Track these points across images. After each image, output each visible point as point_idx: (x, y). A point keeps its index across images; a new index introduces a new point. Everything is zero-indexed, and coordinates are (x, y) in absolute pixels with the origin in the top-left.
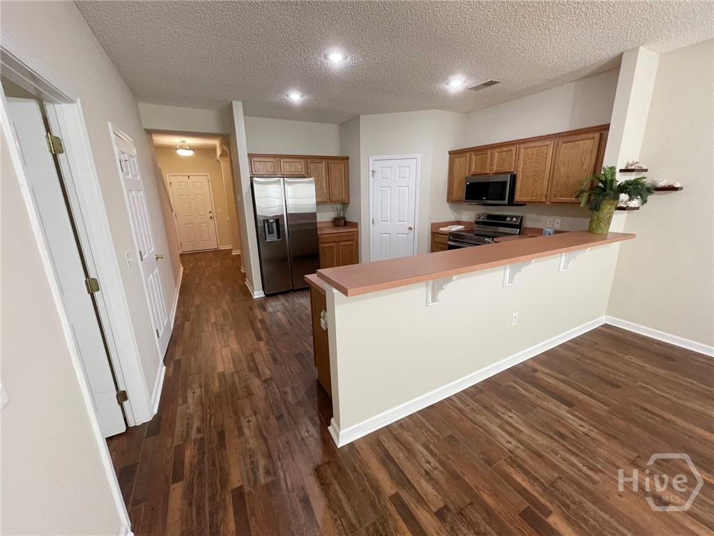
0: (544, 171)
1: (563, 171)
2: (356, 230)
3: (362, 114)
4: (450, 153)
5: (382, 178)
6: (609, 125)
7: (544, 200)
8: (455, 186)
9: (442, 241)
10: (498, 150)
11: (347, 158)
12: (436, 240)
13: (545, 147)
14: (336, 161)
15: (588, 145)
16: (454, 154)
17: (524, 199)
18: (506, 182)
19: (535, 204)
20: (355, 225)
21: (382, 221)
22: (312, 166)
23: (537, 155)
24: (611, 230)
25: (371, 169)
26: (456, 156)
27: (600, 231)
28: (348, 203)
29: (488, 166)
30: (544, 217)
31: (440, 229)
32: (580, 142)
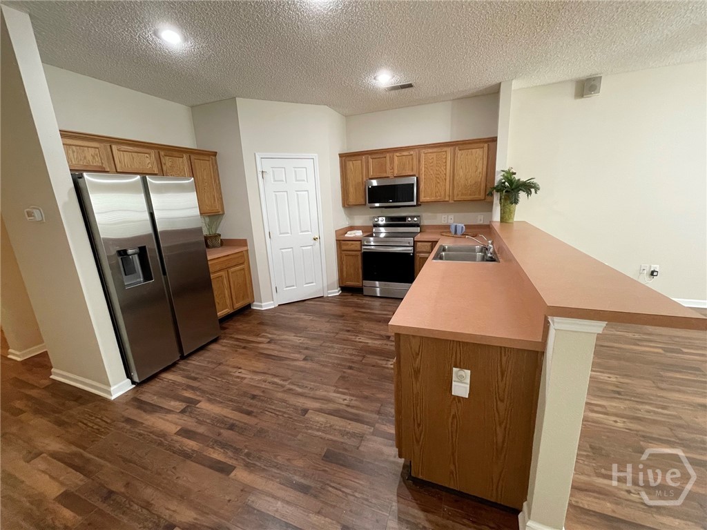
0: (445, 174)
1: (461, 174)
2: (245, 249)
3: (239, 97)
4: (341, 156)
5: (275, 181)
6: (496, 137)
7: (447, 199)
8: (351, 190)
9: (352, 247)
10: (398, 154)
11: (215, 154)
12: (344, 247)
13: (444, 153)
14: (201, 157)
15: (479, 154)
16: (345, 158)
17: (428, 199)
18: (413, 184)
19: (439, 204)
20: (243, 243)
21: (281, 234)
22: (168, 161)
23: (437, 160)
24: (516, 219)
25: (259, 169)
26: (348, 159)
27: (510, 221)
28: (223, 214)
29: (388, 170)
30: (439, 215)
31: (346, 235)
32: (473, 150)
